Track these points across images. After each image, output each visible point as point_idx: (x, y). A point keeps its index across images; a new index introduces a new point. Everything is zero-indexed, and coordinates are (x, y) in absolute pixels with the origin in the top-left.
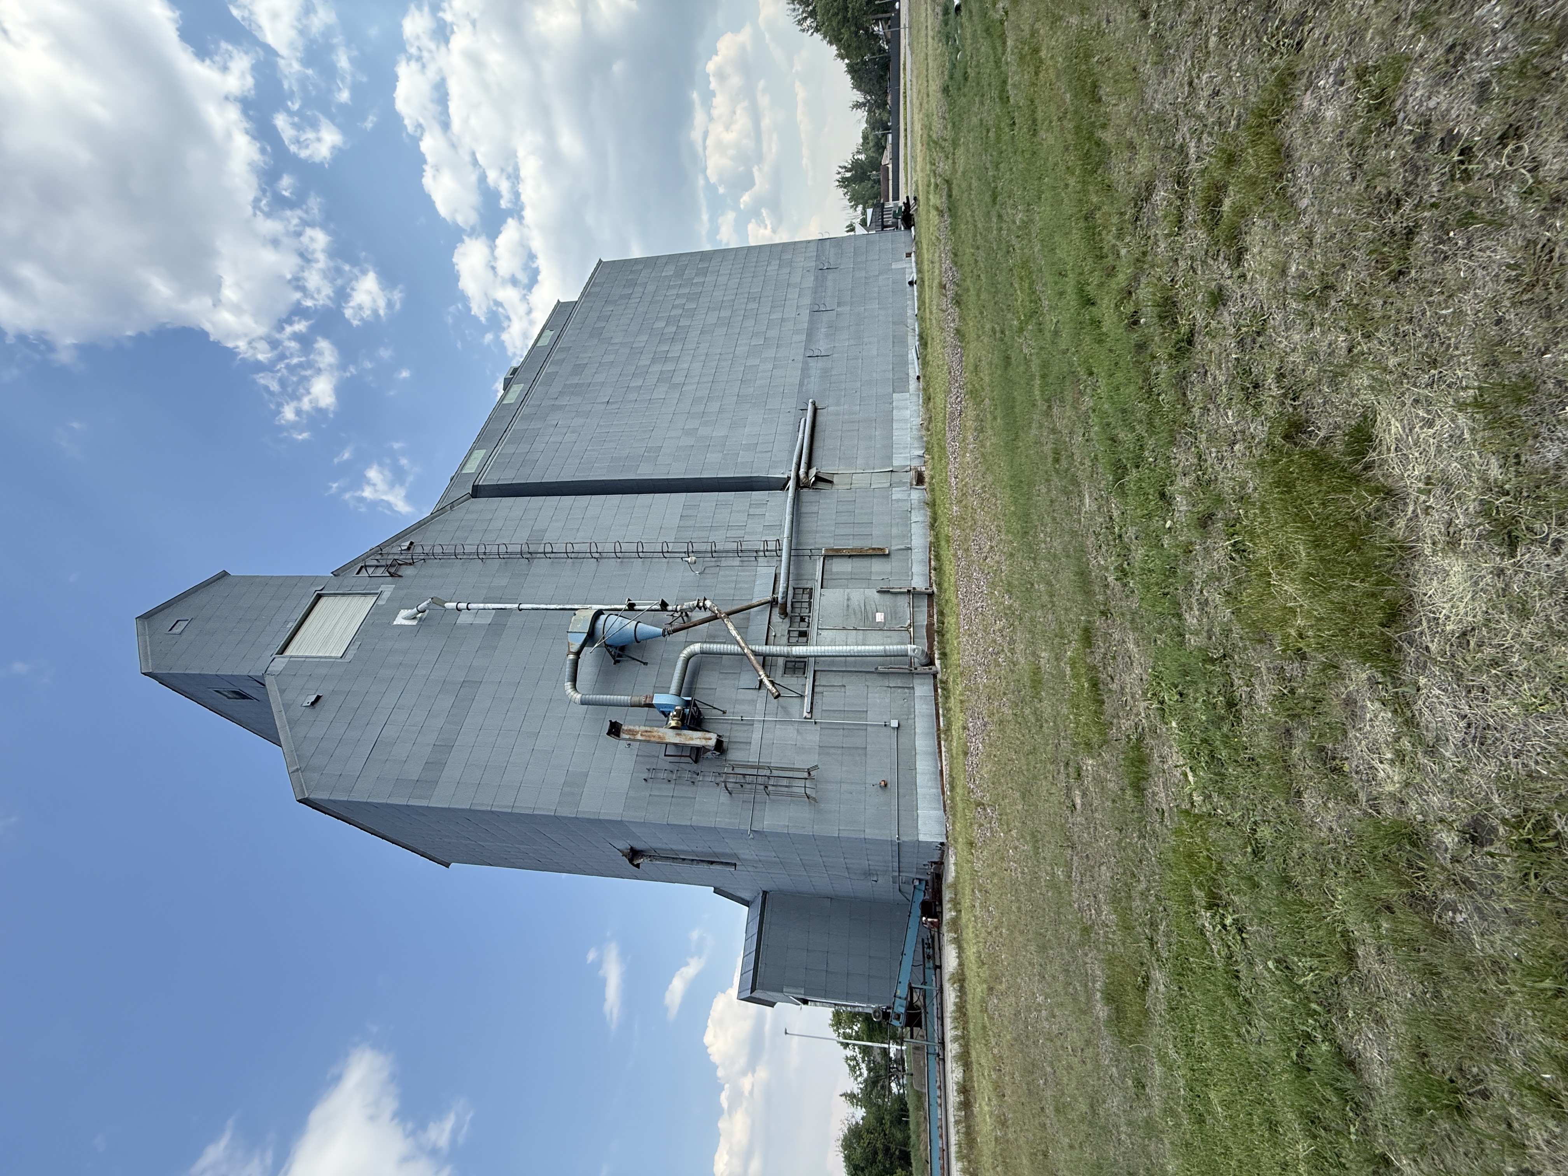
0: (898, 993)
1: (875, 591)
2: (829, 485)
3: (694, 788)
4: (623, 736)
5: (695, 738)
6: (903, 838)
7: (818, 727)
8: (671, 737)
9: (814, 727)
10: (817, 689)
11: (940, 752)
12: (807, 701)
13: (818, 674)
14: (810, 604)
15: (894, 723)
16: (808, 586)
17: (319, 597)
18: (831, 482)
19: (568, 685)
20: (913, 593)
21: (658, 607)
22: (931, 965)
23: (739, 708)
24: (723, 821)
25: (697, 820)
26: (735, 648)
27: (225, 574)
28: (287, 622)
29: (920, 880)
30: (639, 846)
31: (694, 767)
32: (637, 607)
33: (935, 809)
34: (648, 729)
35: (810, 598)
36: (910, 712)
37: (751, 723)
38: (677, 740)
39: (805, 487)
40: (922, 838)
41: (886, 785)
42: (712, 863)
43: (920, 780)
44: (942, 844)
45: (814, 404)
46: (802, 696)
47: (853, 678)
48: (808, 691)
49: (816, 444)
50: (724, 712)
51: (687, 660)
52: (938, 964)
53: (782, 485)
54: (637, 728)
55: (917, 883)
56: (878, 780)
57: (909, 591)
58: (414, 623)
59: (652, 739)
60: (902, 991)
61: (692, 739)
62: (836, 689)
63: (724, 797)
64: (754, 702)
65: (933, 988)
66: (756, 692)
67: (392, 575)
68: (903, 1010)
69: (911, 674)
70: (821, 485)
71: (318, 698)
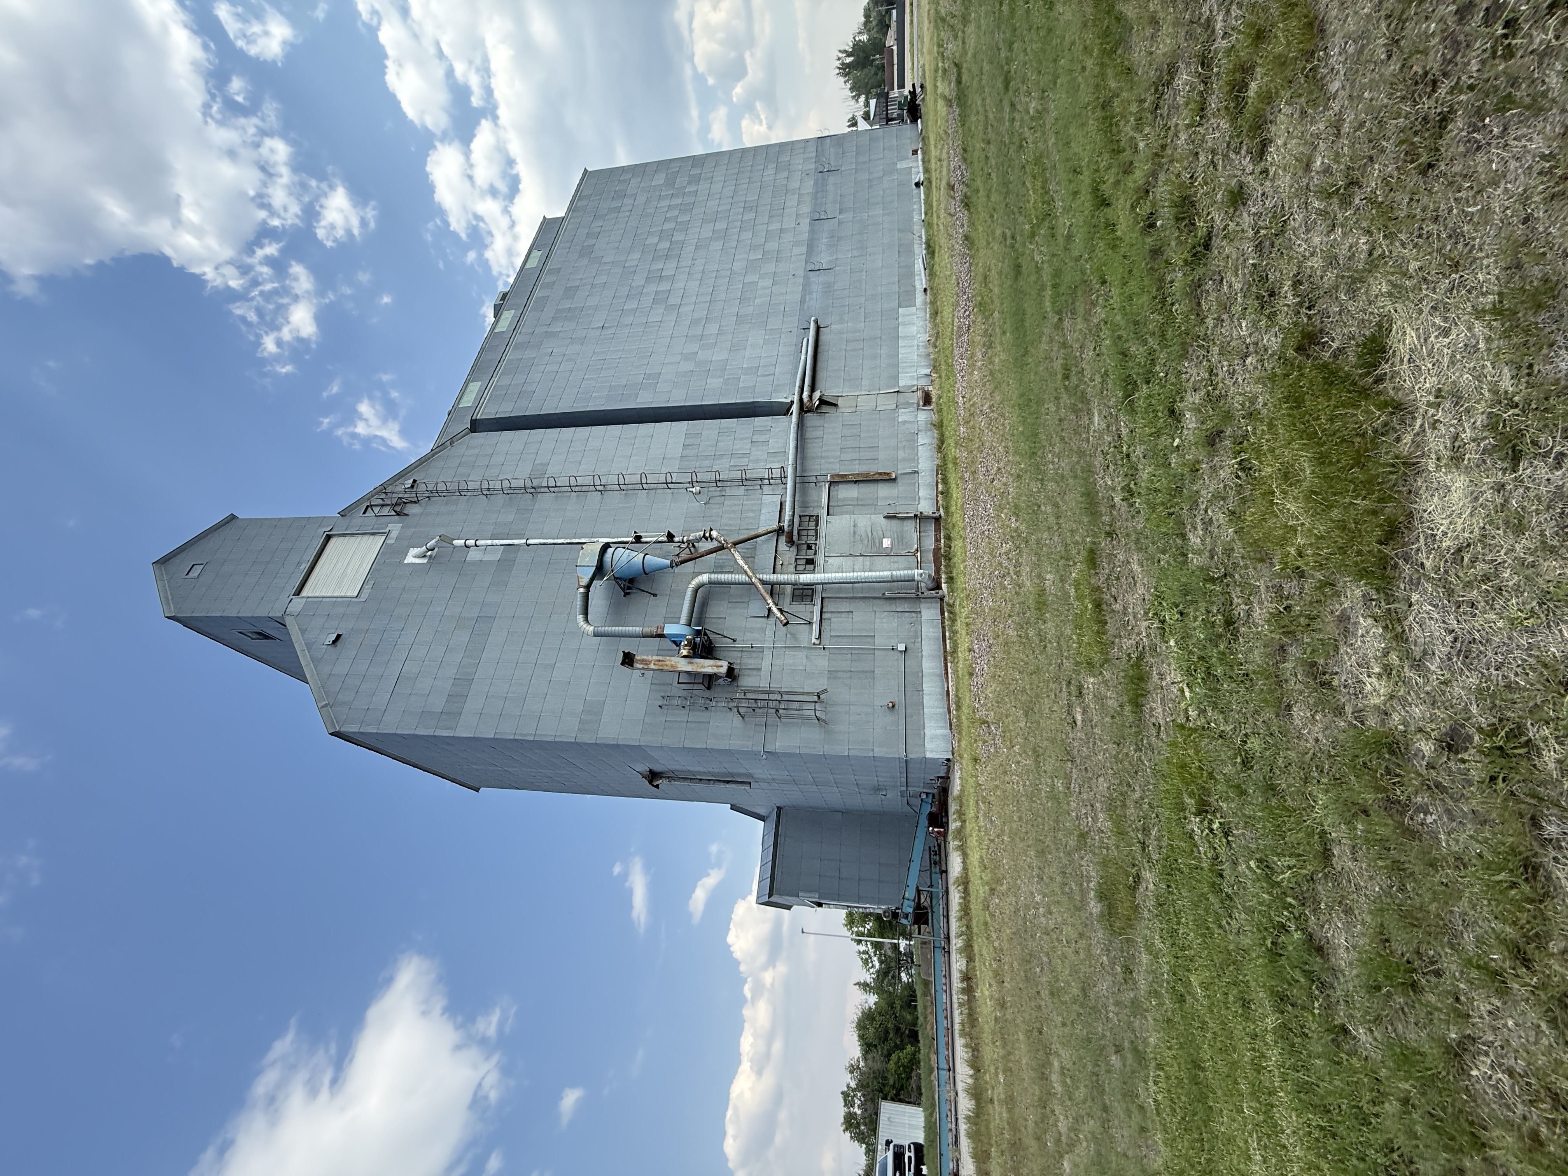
0: (907, 896)
1: (881, 516)
2: (833, 409)
3: (707, 714)
4: (637, 665)
5: (707, 666)
6: (910, 756)
7: (827, 652)
8: (684, 665)
9: (823, 653)
10: (825, 616)
11: (947, 673)
12: (815, 628)
13: (826, 601)
14: (816, 531)
15: (902, 647)
16: (815, 513)
17: (329, 538)
18: (836, 405)
19: (580, 618)
20: (919, 518)
21: (665, 539)
22: (938, 870)
23: (748, 636)
24: (736, 744)
25: (712, 744)
26: (743, 578)
27: (233, 517)
28: (299, 564)
29: (927, 794)
30: (657, 768)
31: (707, 693)
32: (643, 540)
33: (941, 727)
34: (661, 658)
35: (817, 525)
36: (918, 635)
37: (761, 650)
38: (689, 668)
39: (809, 411)
40: (929, 755)
41: (893, 706)
42: (728, 782)
43: (927, 700)
44: (948, 760)
45: (816, 322)
46: (810, 623)
47: (861, 604)
48: (816, 619)
49: (820, 365)
50: (734, 640)
51: (696, 591)
52: (944, 868)
53: (784, 410)
54: (650, 658)
55: (924, 796)
56: (887, 701)
57: (916, 516)
58: (425, 561)
59: (665, 668)
60: (910, 893)
61: (703, 667)
62: (843, 615)
63: (737, 721)
64: (763, 630)
65: (940, 891)
66: (765, 620)
67: (398, 514)
68: (911, 910)
69: (918, 598)
70: (825, 409)
71: (339, 636)
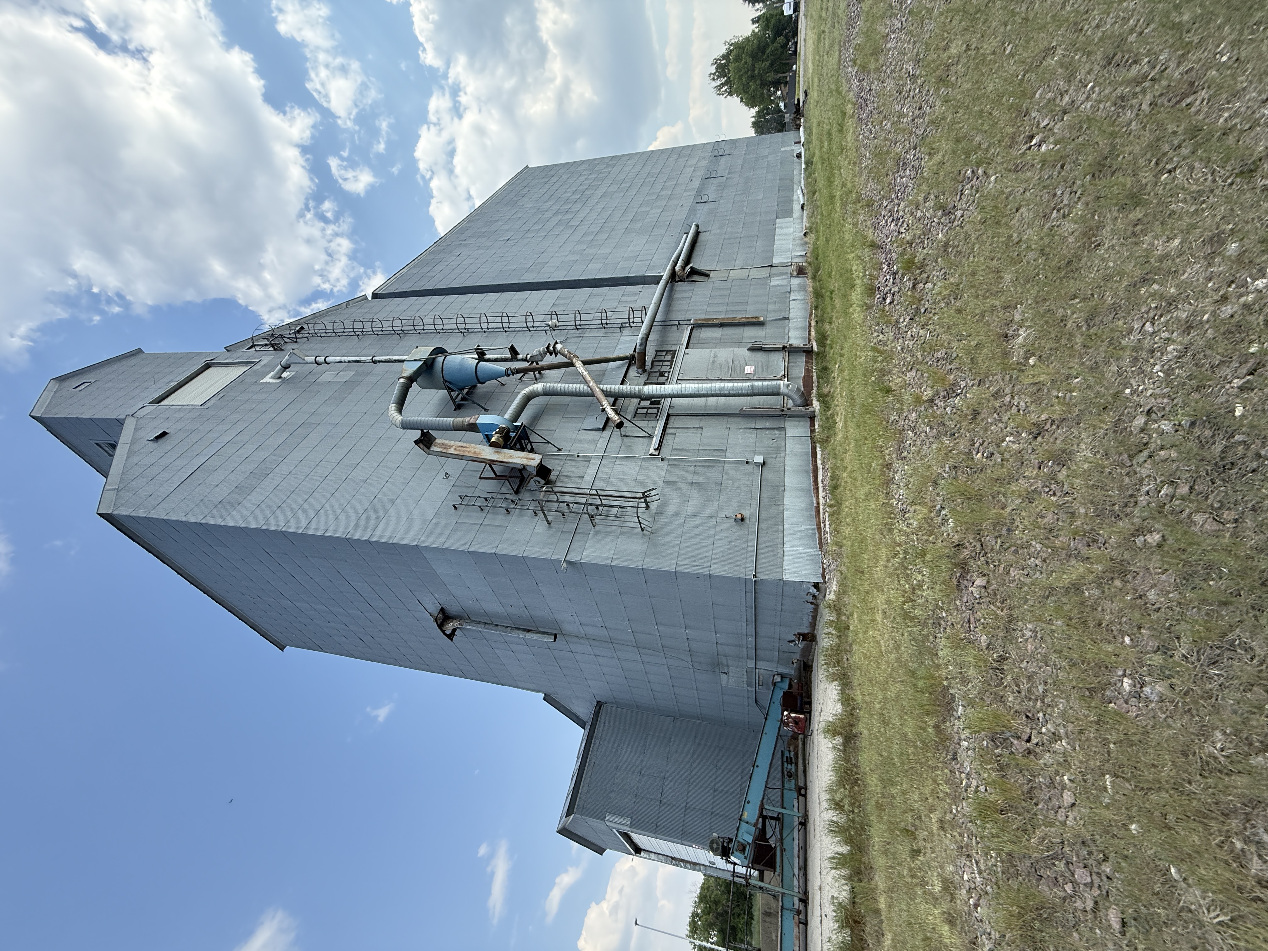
0: (745, 816)
1: (745, 349)
2: (706, 278)
3: (508, 517)
4: (434, 448)
5: (516, 458)
6: (761, 577)
7: (665, 464)
9: (661, 464)
10: (668, 431)
11: (817, 488)
12: (655, 441)
13: (672, 419)
14: (672, 362)
15: (759, 459)
16: (673, 348)
17: (207, 366)
18: (708, 276)
19: (393, 407)
20: (790, 351)
21: (508, 355)
22: (793, 786)
23: (577, 446)
24: (534, 551)
25: (505, 549)
26: (582, 387)
27: (140, 351)
28: (170, 382)
29: (783, 677)
30: (452, 608)
31: (515, 497)
32: (487, 357)
33: (808, 546)
34: (465, 445)
35: (673, 358)
36: (780, 451)
37: (588, 459)
38: (495, 457)
39: (681, 281)
40: (787, 577)
41: (743, 519)
43: (788, 516)
45: (697, 226)
46: (650, 436)
47: (713, 421)
48: (658, 432)
49: (695, 253)
50: (559, 450)
51: (529, 398)
52: (801, 784)
53: (656, 280)
55: (778, 679)
56: (735, 512)
57: (784, 347)
58: (278, 381)
59: (466, 454)
60: (751, 814)
61: (511, 457)
62: (691, 431)
63: (540, 526)
64: (595, 442)
65: (793, 813)
66: (598, 433)
67: (275, 350)
68: (750, 839)
69: (783, 415)
70: (696, 278)
71: (164, 434)
